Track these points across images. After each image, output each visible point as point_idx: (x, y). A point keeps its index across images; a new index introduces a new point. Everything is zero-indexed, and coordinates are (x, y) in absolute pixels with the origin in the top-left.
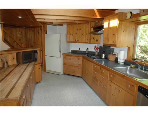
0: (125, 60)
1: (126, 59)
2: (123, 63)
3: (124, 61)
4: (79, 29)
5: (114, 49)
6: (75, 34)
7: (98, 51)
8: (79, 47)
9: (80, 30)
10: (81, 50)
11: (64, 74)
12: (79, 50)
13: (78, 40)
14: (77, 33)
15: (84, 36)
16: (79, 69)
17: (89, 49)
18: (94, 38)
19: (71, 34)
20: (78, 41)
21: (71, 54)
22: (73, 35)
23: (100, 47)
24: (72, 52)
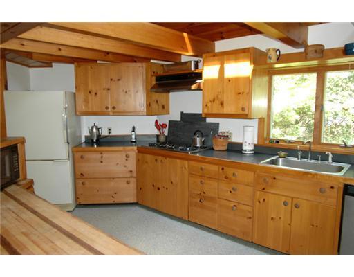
0: (255, 146)
1: (256, 143)
2: (253, 152)
3: (252, 148)
4: (115, 78)
5: (218, 124)
6: (105, 92)
7: (166, 133)
8: (109, 127)
9: (119, 80)
10: (113, 133)
11: (79, 205)
12: (110, 132)
13: (114, 108)
14: (109, 89)
15: (130, 96)
16: (128, 183)
17: (136, 130)
18: (157, 102)
19: (90, 92)
20: (115, 110)
21: (84, 145)
22: (96, 94)
23: (170, 122)
24: (86, 142)
